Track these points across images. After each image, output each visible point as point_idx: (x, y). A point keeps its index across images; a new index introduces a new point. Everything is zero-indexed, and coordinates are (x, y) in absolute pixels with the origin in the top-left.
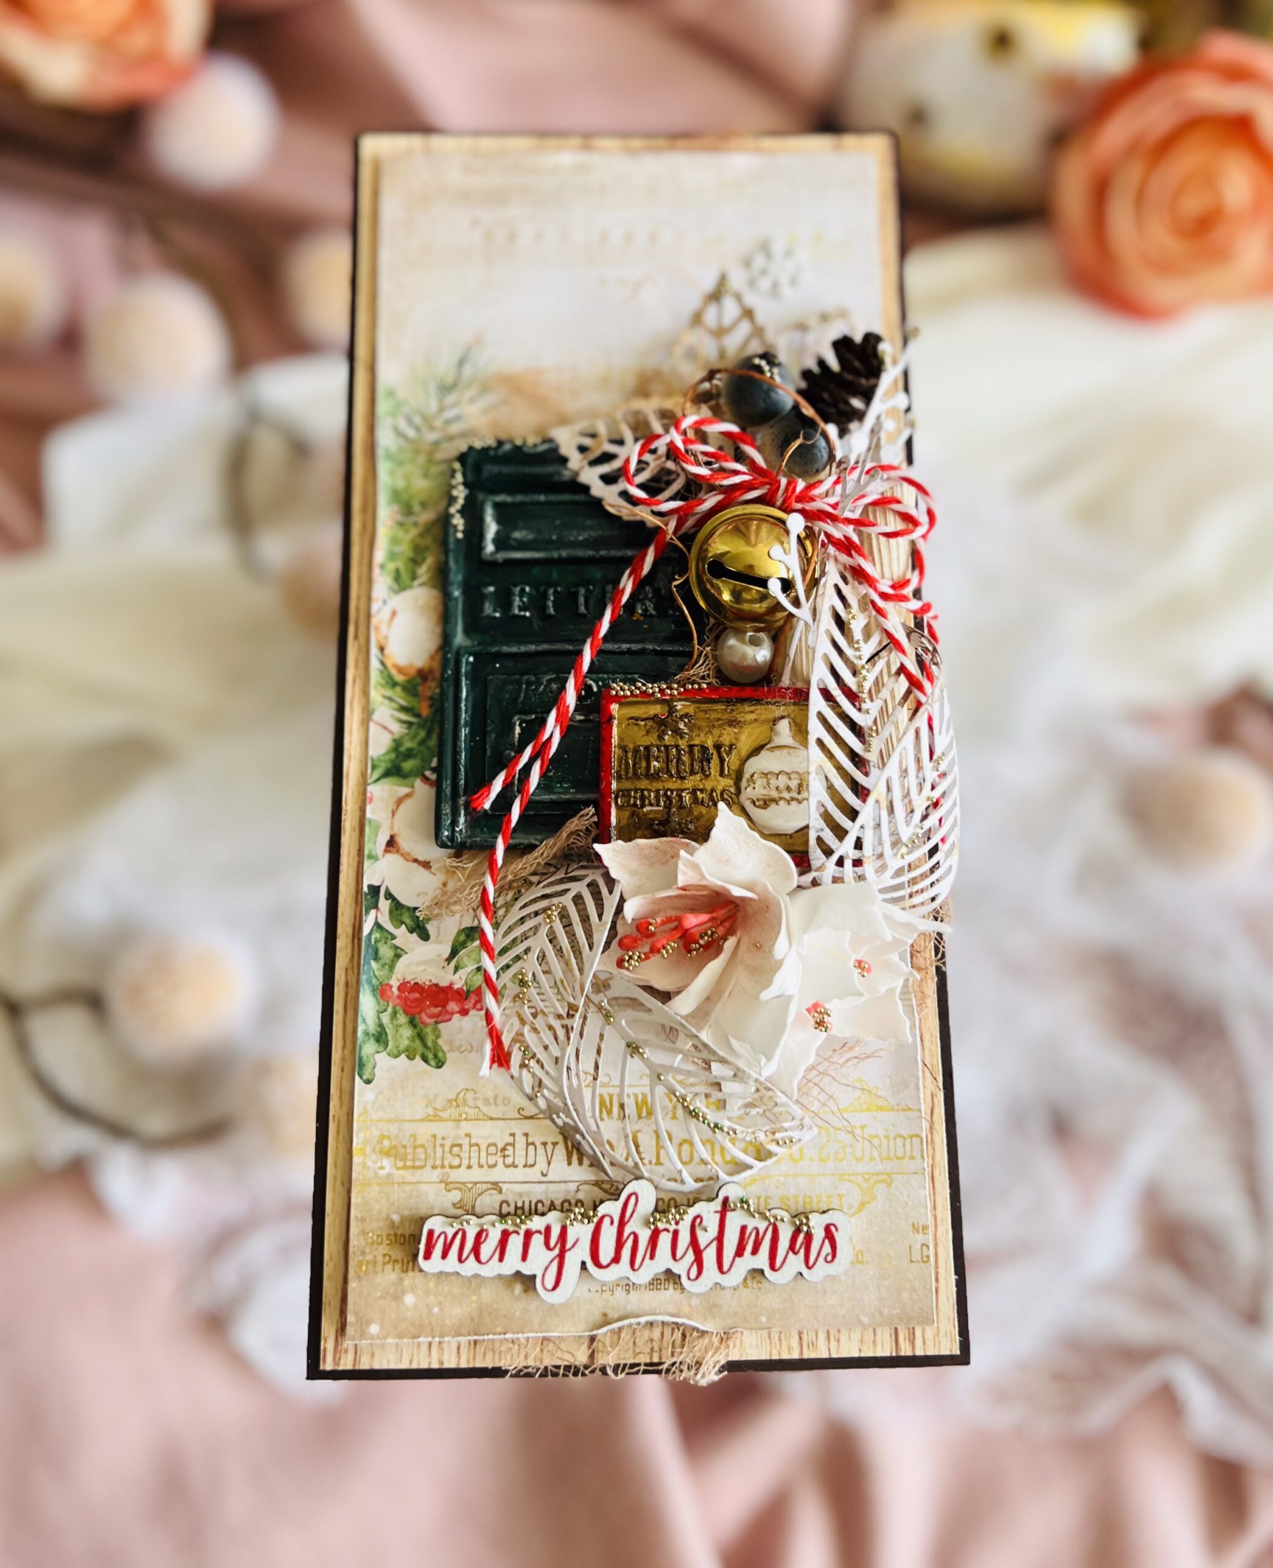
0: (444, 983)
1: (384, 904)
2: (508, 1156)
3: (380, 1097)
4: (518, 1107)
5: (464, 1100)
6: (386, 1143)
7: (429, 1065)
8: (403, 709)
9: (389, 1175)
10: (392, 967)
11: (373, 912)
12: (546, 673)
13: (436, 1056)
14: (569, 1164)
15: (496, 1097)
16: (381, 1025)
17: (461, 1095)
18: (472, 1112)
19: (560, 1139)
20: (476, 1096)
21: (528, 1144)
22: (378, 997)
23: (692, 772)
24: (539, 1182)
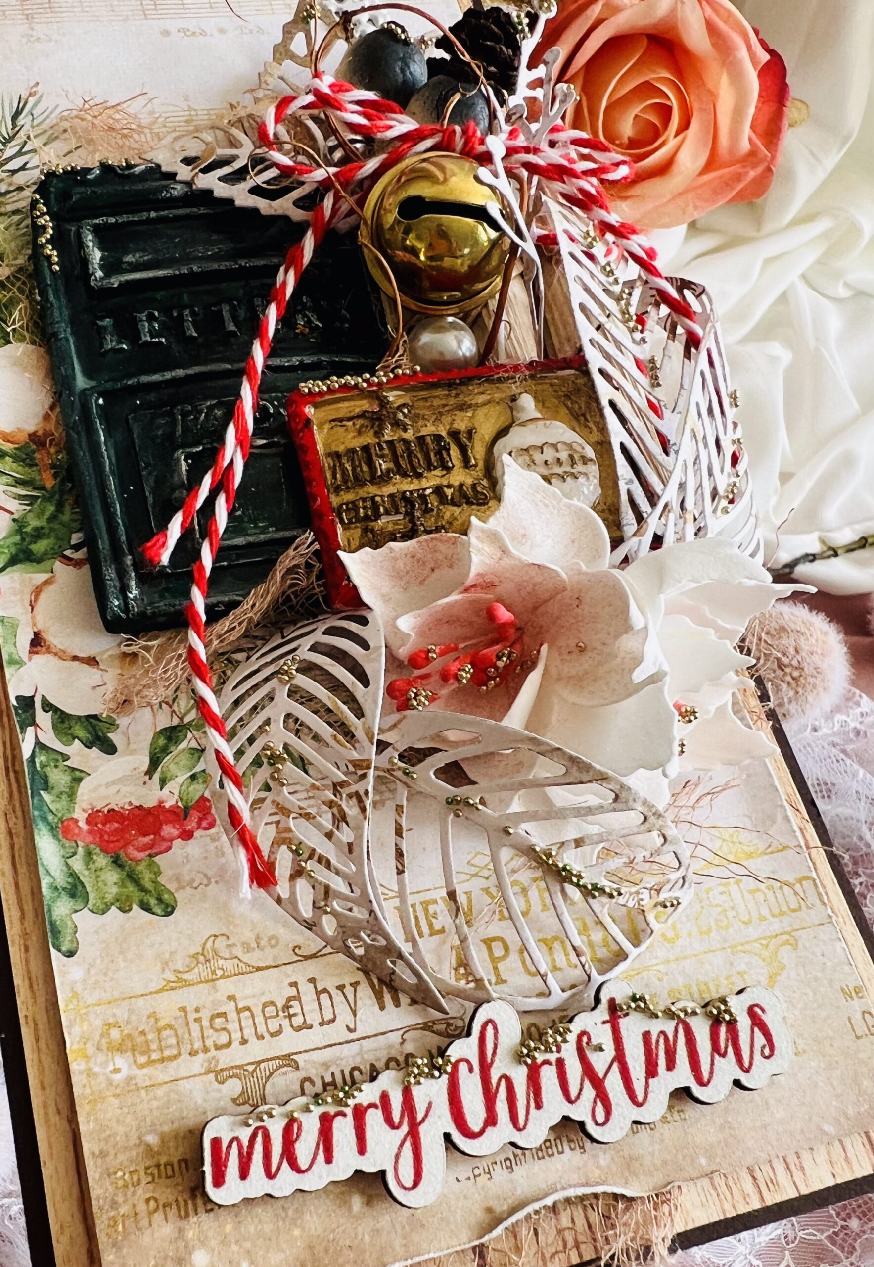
0: (150, 802)
1: (44, 719)
2: (295, 1015)
3: (93, 971)
4: (291, 946)
5: (215, 951)
6: (115, 1034)
7: (153, 913)
8: (18, 482)
9: (129, 1079)
10: (72, 795)
11: (30, 730)
12: (206, 399)
13: (160, 900)
14: (382, 1008)
15: (258, 939)
16: (72, 874)
17: (209, 945)
18: (229, 965)
19: (360, 976)
20: (230, 942)
21: (318, 993)
22: (60, 837)
23: (430, 467)
24: (347, 1042)
